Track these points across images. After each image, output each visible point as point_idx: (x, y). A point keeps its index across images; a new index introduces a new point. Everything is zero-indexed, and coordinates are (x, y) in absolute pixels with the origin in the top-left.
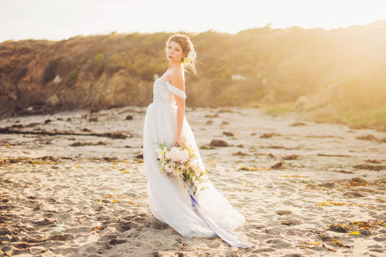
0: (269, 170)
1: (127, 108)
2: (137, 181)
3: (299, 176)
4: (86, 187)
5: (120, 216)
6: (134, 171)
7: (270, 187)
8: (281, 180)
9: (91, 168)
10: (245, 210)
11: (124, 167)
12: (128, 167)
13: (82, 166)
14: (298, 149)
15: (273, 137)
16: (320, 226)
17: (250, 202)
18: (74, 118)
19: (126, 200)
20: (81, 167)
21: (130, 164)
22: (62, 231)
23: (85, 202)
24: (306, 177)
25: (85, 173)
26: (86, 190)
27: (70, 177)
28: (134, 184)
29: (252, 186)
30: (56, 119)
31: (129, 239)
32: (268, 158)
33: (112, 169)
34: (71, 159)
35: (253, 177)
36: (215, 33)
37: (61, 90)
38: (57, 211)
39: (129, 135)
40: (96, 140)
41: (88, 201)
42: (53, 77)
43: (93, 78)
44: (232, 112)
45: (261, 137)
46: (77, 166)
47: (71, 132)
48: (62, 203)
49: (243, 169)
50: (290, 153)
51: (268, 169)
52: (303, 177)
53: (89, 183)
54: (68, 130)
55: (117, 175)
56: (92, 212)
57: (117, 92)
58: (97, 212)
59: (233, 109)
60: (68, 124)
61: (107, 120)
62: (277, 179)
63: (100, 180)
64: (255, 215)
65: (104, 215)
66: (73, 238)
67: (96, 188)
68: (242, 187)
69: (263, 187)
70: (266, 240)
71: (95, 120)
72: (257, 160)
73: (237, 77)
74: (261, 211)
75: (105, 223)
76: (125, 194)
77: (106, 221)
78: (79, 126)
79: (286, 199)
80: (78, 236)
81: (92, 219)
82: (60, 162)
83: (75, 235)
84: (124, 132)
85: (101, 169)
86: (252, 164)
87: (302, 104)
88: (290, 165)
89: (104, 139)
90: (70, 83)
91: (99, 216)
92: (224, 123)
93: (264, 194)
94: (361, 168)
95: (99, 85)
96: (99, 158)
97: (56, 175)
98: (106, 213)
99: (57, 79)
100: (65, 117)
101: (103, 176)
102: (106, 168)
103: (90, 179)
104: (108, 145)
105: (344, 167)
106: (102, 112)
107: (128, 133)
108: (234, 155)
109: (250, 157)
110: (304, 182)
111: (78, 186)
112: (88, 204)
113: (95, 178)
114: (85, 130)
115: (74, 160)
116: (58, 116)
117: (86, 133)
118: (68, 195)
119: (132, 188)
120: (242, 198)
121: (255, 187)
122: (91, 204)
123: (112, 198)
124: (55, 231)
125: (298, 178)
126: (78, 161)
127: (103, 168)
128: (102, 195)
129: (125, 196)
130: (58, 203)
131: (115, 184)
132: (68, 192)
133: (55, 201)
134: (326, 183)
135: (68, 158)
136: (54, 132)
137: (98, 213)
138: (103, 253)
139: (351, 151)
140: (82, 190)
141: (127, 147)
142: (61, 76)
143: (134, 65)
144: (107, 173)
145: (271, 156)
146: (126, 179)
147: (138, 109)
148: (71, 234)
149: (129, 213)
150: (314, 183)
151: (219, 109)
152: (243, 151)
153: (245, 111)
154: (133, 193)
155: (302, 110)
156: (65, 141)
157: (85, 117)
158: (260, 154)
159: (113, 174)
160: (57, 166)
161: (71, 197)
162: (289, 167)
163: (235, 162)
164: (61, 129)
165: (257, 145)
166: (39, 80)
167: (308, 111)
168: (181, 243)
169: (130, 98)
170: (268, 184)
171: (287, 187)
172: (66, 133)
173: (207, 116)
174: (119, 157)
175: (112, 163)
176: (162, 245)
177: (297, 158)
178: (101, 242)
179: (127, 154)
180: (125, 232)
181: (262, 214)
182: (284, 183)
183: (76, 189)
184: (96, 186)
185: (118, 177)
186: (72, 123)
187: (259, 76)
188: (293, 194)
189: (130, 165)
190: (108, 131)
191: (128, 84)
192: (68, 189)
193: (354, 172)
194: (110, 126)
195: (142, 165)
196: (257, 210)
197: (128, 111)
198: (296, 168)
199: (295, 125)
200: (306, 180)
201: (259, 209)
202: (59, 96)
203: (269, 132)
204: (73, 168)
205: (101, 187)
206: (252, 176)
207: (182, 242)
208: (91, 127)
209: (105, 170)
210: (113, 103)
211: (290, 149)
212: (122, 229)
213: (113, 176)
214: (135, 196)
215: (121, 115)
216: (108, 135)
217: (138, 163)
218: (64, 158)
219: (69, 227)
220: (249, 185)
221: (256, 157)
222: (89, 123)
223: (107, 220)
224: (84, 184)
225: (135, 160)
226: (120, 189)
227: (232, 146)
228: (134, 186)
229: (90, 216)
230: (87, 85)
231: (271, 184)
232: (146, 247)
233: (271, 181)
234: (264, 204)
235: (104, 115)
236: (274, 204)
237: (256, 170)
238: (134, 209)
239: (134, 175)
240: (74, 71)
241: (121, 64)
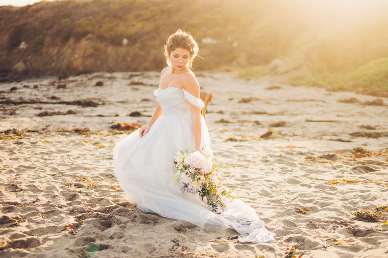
0: (259, 140)
1: (96, 74)
3: (294, 147)
4: (55, 166)
5: (98, 207)
6: (109, 144)
7: (267, 161)
8: (275, 152)
9: (60, 142)
10: (247, 193)
11: (98, 140)
12: (102, 139)
13: (50, 140)
14: (282, 114)
15: (253, 102)
16: (343, 213)
17: (250, 182)
18: (42, 85)
19: (103, 183)
20: (48, 142)
21: (105, 136)
22: (25, 233)
23: (54, 188)
24: (302, 147)
25: (53, 150)
26: (55, 171)
27: (36, 154)
29: (245, 161)
30: (22, 87)
31: (111, 243)
32: (253, 125)
33: (84, 143)
34: (37, 131)
35: (244, 149)
37: (27, 56)
38: (19, 202)
39: (100, 103)
40: (64, 108)
41: (57, 186)
42: (19, 43)
43: (59, 43)
44: (204, 76)
45: (240, 102)
46: (44, 140)
47: (38, 101)
48: (25, 191)
49: (231, 139)
50: (276, 119)
51: (258, 138)
52: (299, 147)
53: (58, 162)
54: (34, 98)
55: (90, 150)
56: (63, 202)
57: (85, 58)
58: (69, 202)
59: (205, 73)
60: (35, 92)
61: (77, 86)
62: (271, 151)
63: (71, 158)
64: (261, 199)
65: (79, 206)
66: (39, 244)
67: (68, 167)
68: (235, 162)
69: (258, 160)
71: (64, 87)
72: (243, 128)
73: (207, 41)
74: (266, 194)
75: (79, 218)
76: (101, 175)
77: (81, 215)
78: (46, 94)
79: (288, 176)
80: (46, 240)
81: (63, 212)
82: (25, 135)
83: (41, 238)
84: (95, 99)
85: (72, 144)
86: (238, 133)
87: (275, 67)
88: (280, 133)
89: (74, 108)
90: (37, 49)
91: (71, 208)
93: (262, 170)
94: (359, 136)
95: (67, 51)
96: (69, 130)
97: (20, 151)
98: (79, 203)
99: (23, 46)
100: (32, 84)
101: (75, 152)
102: (77, 141)
103: (59, 155)
104: (78, 115)
105: (339, 134)
106: (71, 78)
107: (100, 100)
108: (216, 122)
109: (234, 124)
110: (301, 154)
111: (46, 166)
112: (57, 191)
113: (65, 154)
114: (53, 98)
115: (41, 133)
116: (25, 83)
117: (54, 101)
118: (34, 179)
119: (108, 166)
120: (238, 176)
121: (249, 161)
122: (62, 190)
123: (86, 180)
124: (16, 234)
125: (294, 149)
126: (45, 134)
127: (73, 141)
128: (74, 176)
129: (102, 178)
130: (21, 190)
131: (89, 161)
132: (33, 174)
133: (17, 188)
134: (327, 154)
135: (34, 131)
136: (19, 101)
137: (70, 204)
139: (338, 116)
140: (51, 171)
141: (100, 116)
142: (27, 42)
143: (101, 30)
144: (79, 148)
145: (257, 123)
146: (101, 155)
147: (108, 75)
148: (35, 237)
149: (108, 201)
150: (312, 154)
152: (226, 117)
153: (217, 75)
154: (111, 173)
155: (276, 73)
156: (31, 111)
157: (52, 84)
158: (244, 121)
159: (85, 149)
160: (22, 140)
161: (37, 181)
162: (280, 136)
163: (220, 131)
164: (27, 97)
165: (237, 111)
166: (4, 46)
167: (283, 73)
168: (178, 245)
169: (99, 63)
170: (263, 157)
171: (285, 160)
172: (33, 102)
174: (91, 128)
175: (84, 136)
176: (155, 250)
177: (285, 125)
178: (76, 248)
179: (100, 124)
180: (106, 231)
181: (268, 198)
182: (281, 156)
183: (43, 171)
184: (66, 165)
185: (91, 153)
186: (39, 90)
187: (230, 39)
188: (294, 169)
189: (105, 138)
190: (78, 99)
191: (97, 49)
192: (33, 171)
193: (352, 140)
194: (79, 93)
195: (118, 137)
196: (260, 192)
197: (97, 76)
198: (287, 137)
199: (271, 88)
200: (303, 151)
201: (263, 191)
202: (25, 62)
203: (247, 97)
204: (40, 143)
205: (73, 166)
206: (243, 147)
207: (180, 244)
208: (59, 94)
209: (77, 144)
210: (81, 69)
211: (274, 115)
212: (102, 227)
213: (86, 152)
214: (113, 177)
215: (90, 80)
216: (78, 103)
217: (113, 134)
218: (29, 131)
219: (34, 226)
220: (242, 158)
221: (240, 124)
222: (57, 91)
223: (81, 212)
224: (52, 163)
225: (109, 131)
226: (94, 168)
227: (212, 112)
228: (111, 163)
229: (60, 207)
230: (54, 51)
231: (266, 157)
232: (134, 254)
233: (265, 154)
234: (266, 183)
235: (72, 81)
236: (277, 183)
237: (245, 141)
238: (115, 196)
239: (110, 149)
240: (41, 37)
241: (89, 28)
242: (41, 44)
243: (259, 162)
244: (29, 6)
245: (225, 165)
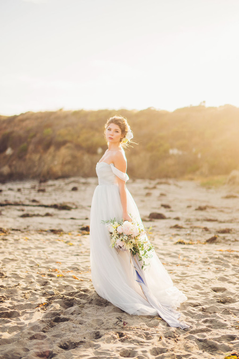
0: (205, 244)
1: (72, 179)
2: (81, 254)
3: (232, 251)
4: (33, 259)
5: (64, 292)
6: (78, 243)
7: (206, 262)
8: (216, 254)
9: (38, 240)
10: (182, 286)
11: (69, 239)
12: (72, 239)
13: (29, 238)
14: (231, 221)
15: (208, 210)
17: (187, 278)
18: (24, 188)
19: (70, 274)
20: (28, 239)
21: (75, 236)
22: (9, 307)
23: (31, 276)
25: (32, 246)
26: (32, 264)
27: (18, 249)
28: (78, 257)
29: (188, 261)
30: (7, 189)
31: (72, 317)
32: (203, 231)
33: (58, 241)
34: (20, 230)
35: (189, 251)
36: (155, 111)
37: (12, 161)
38: (5, 286)
39: (74, 207)
40: (43, 211)
41: (34, 275)
42: (5, 149)
43: (41, 150)
44: (169, 184)
45: (196, 210)
46: (25, 238)
47: (20, 203)
48: (9, 277)
49: (180, 243)
50: (223, 226)
51: (203, 243)
52: (237, 251)
53: (36, 256)
54: (17, 200)
55: (62, 248)
56: (38, 287)
57: (64, 164)
58: (43, 287)
59: (171, 181)
60: (18, 194)
61: (55, 190)
62: (212, 254)
63: (46, 253)
64: (191, 291)
65: (49, 290)
66: (19, 315)
67: (43, 261)
68: (179, 262)
69: (198, 261)
70: (203, 320)
71: (43, 191)
72: (193, 233)
73: (174, 152)
74: (197, 287)
75: (49, 299)
76: (69, 268)
77: (51, 297)
78: (28, 197)
79: (221, 275)
80: (24, 313)
81: (38, 294)
82: (10, 233)
83: (20, 312)
84: (69, 203)
85: (47, 242)
86: (188, 237)
87: (234, 178)
88: (224, 238)
89: (51, 211)
90: (21, 155)
91: (44, 291)
92: (162, 195)
93: (200, 269)
95: (48, 157)
96: (46, 230)
97: (5, 246)
98: (50, 288)
99: (9, 151)
100: (16, 186)
101: (50, 249)
102: (52, 240)
103: (36, 251)
104: (55, 217)
106: (50, 182)
107: (74, 204)
108: (171, 227)
109: (187, 230)
110: (237, 257)
111: (26, 259)
112: (34, 278)
113: (41, 250)
114: (34, 201)
115: (22, 232)
116: (9, 185)
117: (35, 204)
118: (16, 269)
119: (76, 261)
120: (179, 273)
121: (191, 261)
122: (37, 278)
123: (57, 272)
124: (2, 308)
125: (232, 253)
126: (26, 233)
127: (49, 240)
128: (48, 268)
129: (69, 270)
130: (6, 277)
131: (60, 257)
132: (16, 265)
133: (3, 275)
135: (17, 230)
136: (4, 203)
137: (43, 288)
138: (47, 332)
140: (30, 263)
141: (72, 218)
142: (13, 148)
144: (53, 246)
145: (206, 229)
146: (71, 252)
147: (83, 180)
148: (17, 311)
149: (72, 288)
151: (157, 181)
152: (180, 223)
153: (182, 183)
154: (77, 267)
155: (234, 183)
156: (15, 212)
157: (33, 188)
158: (195, 227)
159: (58, 247)
160: (7, 238)
161: (18, 270)
162: (223, 241)
163: (172, 235)
164: (11, 200)
165: (192, 218)
168: (121, 321)
169: (75, 169)
170: (204, 259)
171: (222, 261)
172: (16, 204)
173: (146, 188)
174: (64, 229)
175: (58, 235)
176: (103, 323)
177: (230, 232)
178: (45, 319)
179: (72, 226)
180: (68, 309)
181: (199, 291)
182: (219, 258)
183: (23, 263)
184: (42, 259)
185: (63, 250)
186: (21, 193)
187: (194, 150)
188: (227, 269)
189: (75, 238)
190: (55, 203)
191: (74, 157)
192: (16, 262)
194: (57, 197)
195: (86, 238)
196: (193, 286)
197: (74, 182)
198: (229, 242)
199: (228, 197)
201: (196, 285)
202: (10, 166)
203: (203, 205)
204: (22, 240)
205: (47, 260)
206: (189, 250)
207: (122, 320)
208: (39, 197)
209: (52, 242)
210: (60, 174)
211: (224, 222)
212: (66, 306)
213: (58, 249)
214: (78, 270)
215: (67, 185)
216: (55, 206)
217: (82, 235)
218: (13, 230)
219: (16, 303)
220: (185, 259)
221: (191, 230)
222: (37, 194)
223: (51, 295)
224: (30, 257)
225: (79, 232)
226: (64, 263)
227: (169, 218)
228: (78, 259)
229: (36, 291)
230: (36, 157)
231: (206, 259)
232: (88, 325)
233: (206, 256)
234: (201, 280)
235: (51, 186)
236: (209, 280)
237: (192, 244)
238: (78, 284)
239: (78, 248)
240: (25, 144)
241: (68, 138)
242: (25, 151)
243: (200, 262)
244: (15, 117)
245: (170, 264)
